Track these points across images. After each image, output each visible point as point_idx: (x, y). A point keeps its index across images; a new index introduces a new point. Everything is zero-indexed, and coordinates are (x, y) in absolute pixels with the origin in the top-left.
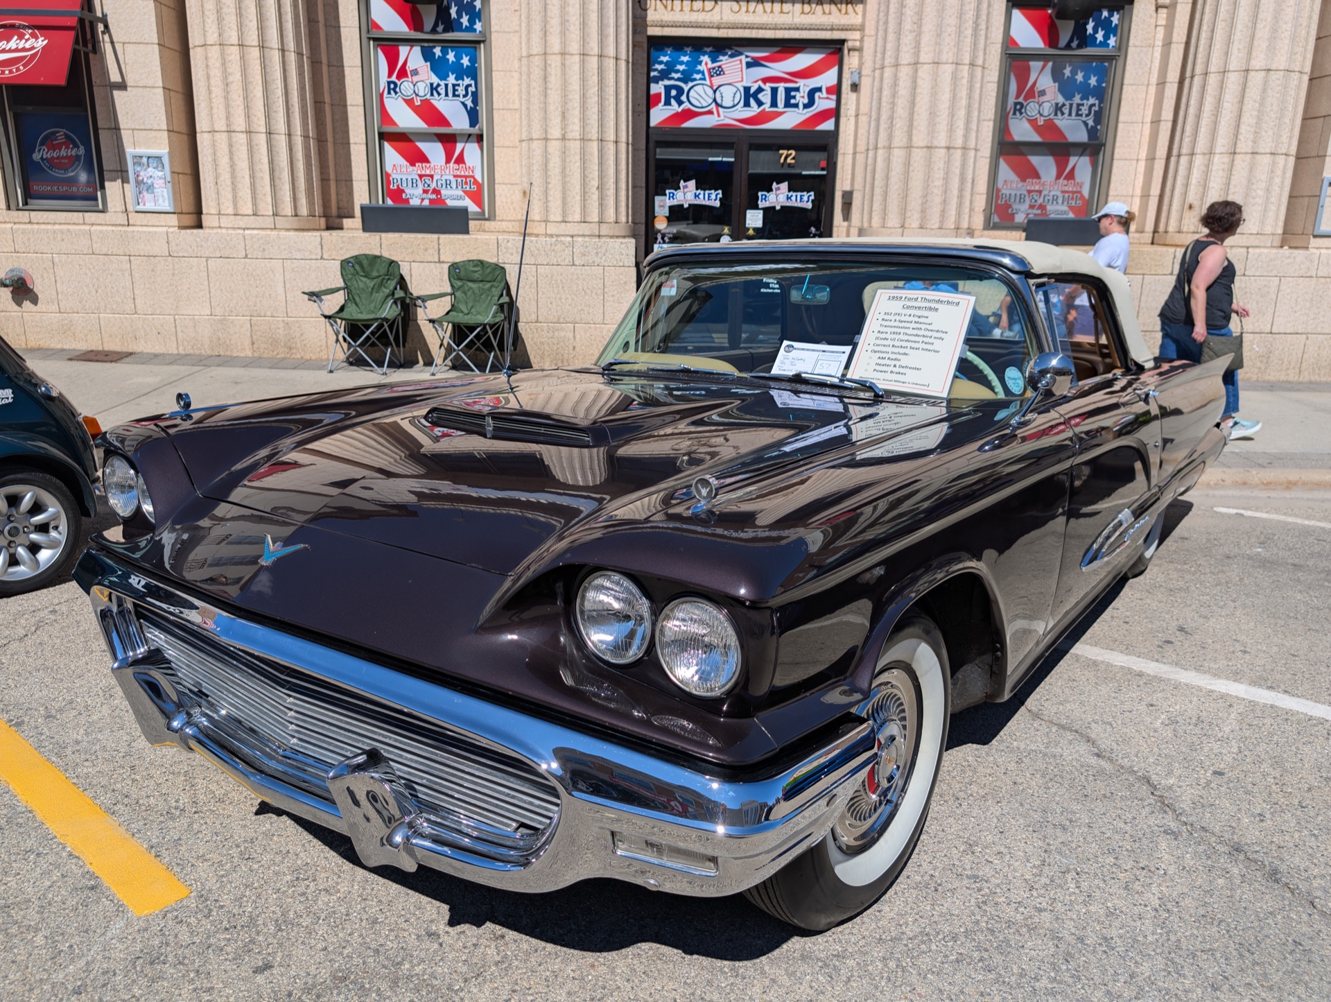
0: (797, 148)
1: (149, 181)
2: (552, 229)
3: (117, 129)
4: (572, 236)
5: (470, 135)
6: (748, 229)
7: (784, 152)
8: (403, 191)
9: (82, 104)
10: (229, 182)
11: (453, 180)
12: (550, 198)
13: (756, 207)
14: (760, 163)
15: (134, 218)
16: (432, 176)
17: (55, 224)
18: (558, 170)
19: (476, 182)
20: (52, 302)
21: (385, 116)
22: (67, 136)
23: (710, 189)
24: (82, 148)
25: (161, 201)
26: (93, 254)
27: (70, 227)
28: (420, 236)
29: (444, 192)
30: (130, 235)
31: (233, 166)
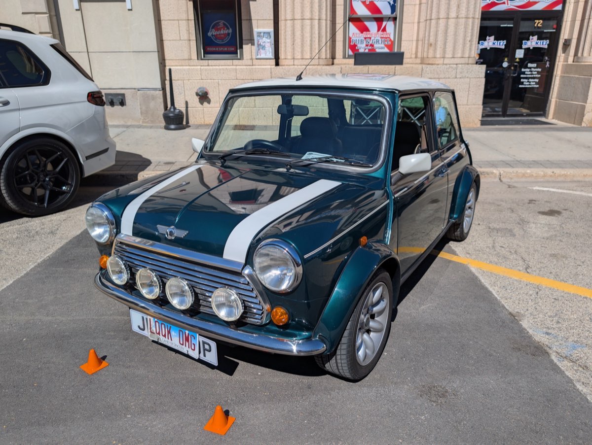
0: (544, 19)
1: (264, 44)
2: (446, 61)
3: (250, 20)
4: (457, 64)
5: (390, 18)
6: (516, 59)
7: (537, 21)
8: (356, 46)
9: (233, 8)
10: (300, 44)
11: (380, 39)
13: (521, 48)
14: (524, 27)
15: (255, 62)
16: (370, 38)
17: (219, 66)
19: (390, 40)
20: (217, 103)
21: (352, 10)
22: (224, 24)
23: (500, 40)
24: (231, 29)
25: (268, 53)
26: (237, 79)
27: (226, 67)
28: (387, 66)
29: (375, 45)
30: (254, 70)
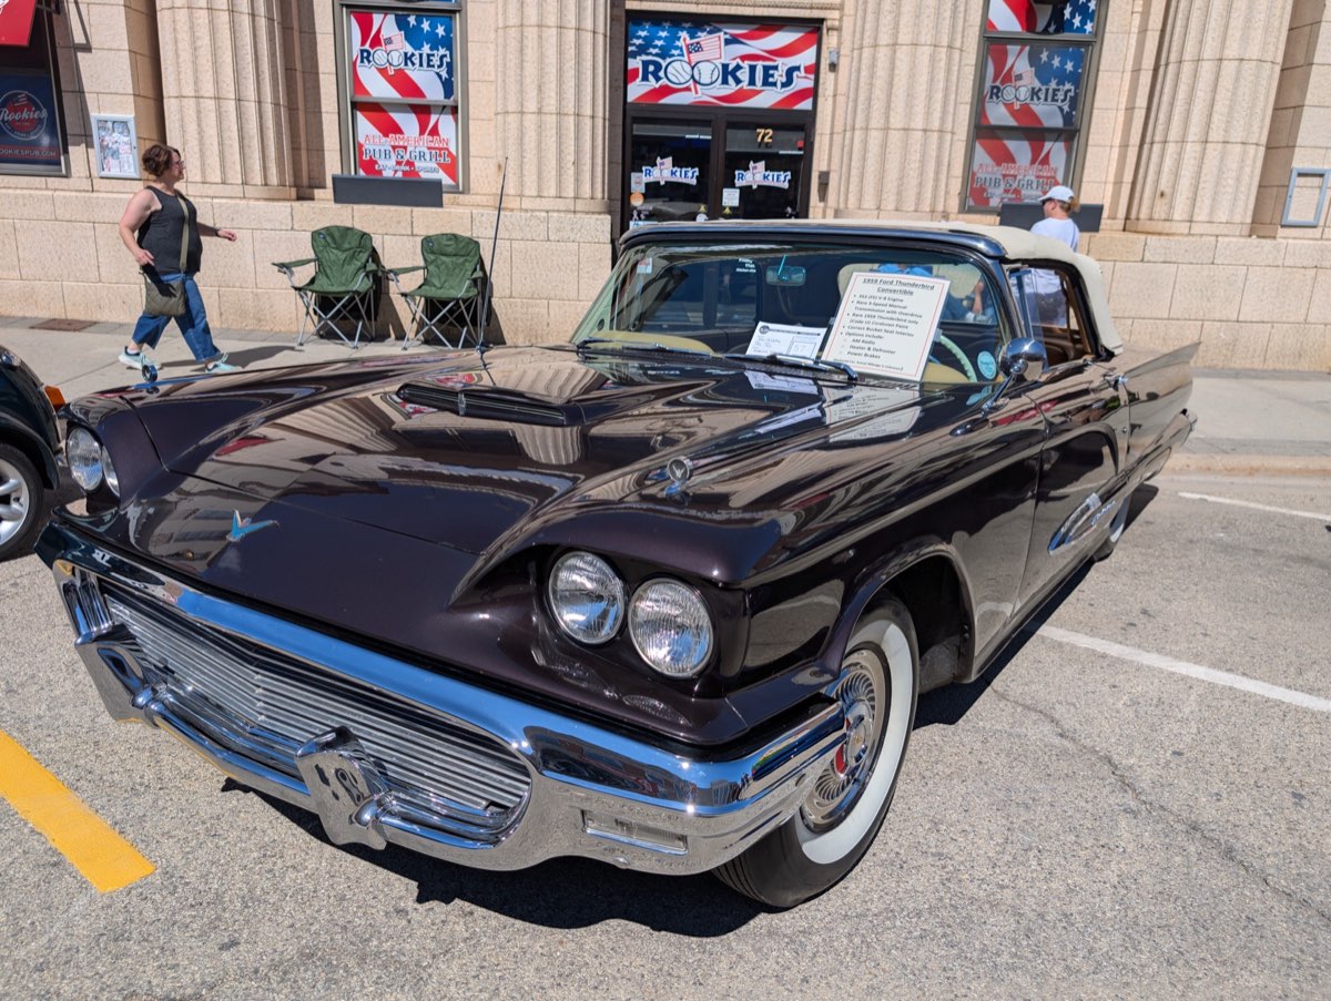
0: (775, 127)
1: (115, 147)
2: (526, 204)
3: (81, 92)
4: (547, 212)
5: (444, 107)
6: (725, 208)
7: (762, 131)
8: (376, 162)
9: (45, 65)
10: (197, 149)
11: (427, 152)
12: (525, 173)
13: (733, 186)
14: (737, 142)
15: (98, 183)
16: (405, 148)
17: (16, 188)
18: (533, 144)
19: (450, 154)
20: (14, 269)
21: (358, 85)
22: (29, 99)
23: (687, 167)
24: (44, 110)
25: (126, 167)
26: (56, 220)
27: (32, 192)
28: (393, 208)
29: (418, 164)
30: (94, 201)
31: (201, 132)
